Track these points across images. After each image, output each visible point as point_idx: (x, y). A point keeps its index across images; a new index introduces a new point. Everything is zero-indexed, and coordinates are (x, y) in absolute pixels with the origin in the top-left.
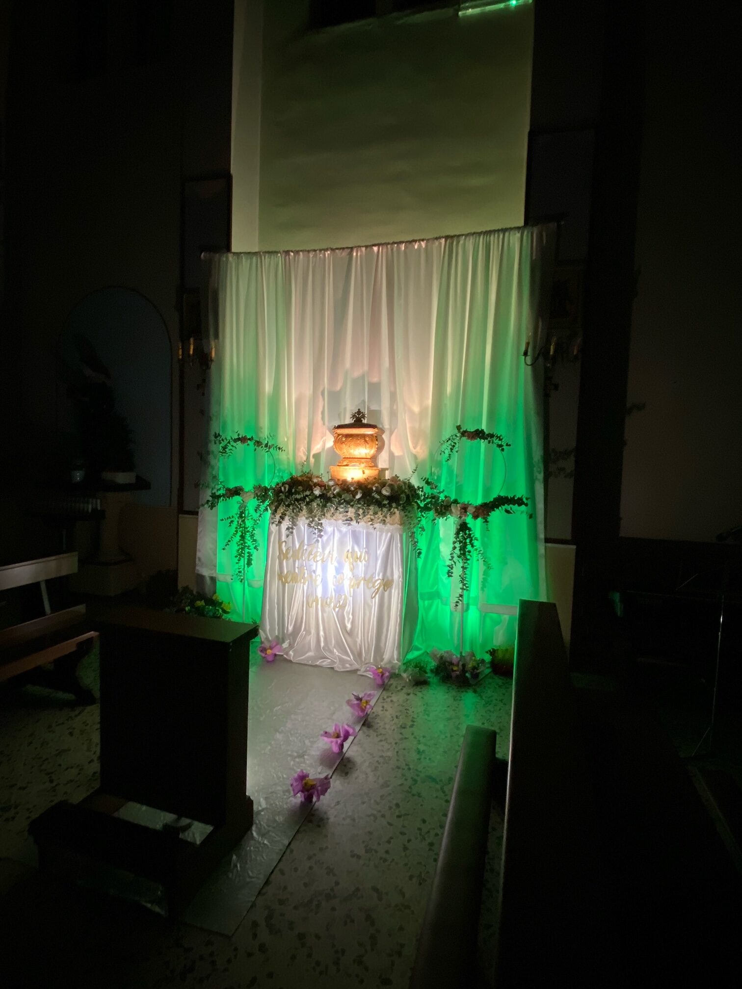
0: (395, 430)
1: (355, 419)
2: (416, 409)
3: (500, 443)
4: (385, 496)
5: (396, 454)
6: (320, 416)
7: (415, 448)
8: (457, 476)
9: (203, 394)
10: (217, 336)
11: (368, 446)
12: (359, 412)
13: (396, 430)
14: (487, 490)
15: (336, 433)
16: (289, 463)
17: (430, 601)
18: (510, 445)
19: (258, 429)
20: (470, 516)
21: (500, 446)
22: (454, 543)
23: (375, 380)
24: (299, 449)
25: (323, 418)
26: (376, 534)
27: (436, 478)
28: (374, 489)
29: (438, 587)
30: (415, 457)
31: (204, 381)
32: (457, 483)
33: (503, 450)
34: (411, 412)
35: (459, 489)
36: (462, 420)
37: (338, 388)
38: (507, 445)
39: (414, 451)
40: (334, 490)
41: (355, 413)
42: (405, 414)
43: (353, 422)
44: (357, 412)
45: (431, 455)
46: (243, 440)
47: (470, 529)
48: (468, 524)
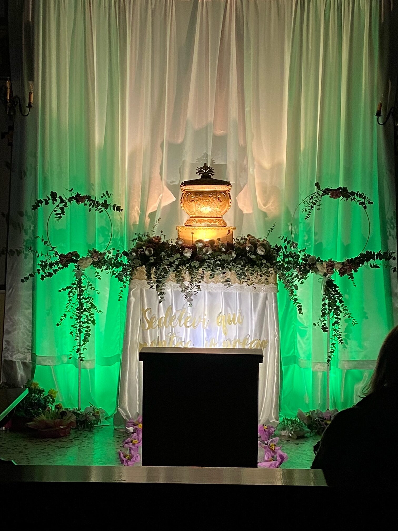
0: (244, 186)
1: (202, 175)
2: (267, 165)
3: (362, 200)
4: (260, 255)
5: (245, 212)
6: (158, 170)
7: (265, 205)
8: (316, 234)
11: (220, 204)
12: (205, 167)
13: (246, 186)
14: (346, 249)
15: (184, 190)
18: (372, 203)
19: (90, 186)
20: (337, 273)
21: (363, 203)
22: (324, 299)
23: (219, 132)
27: (293, 236)
28: (248, 249)
29: (294, 352)
30: (265, 214)
32: (315, 241)
33: (365, 208)
34: (261, 167)
35: (319, 246)
36: (319, 178)
37: (180, 141)
38: (369, 203)
39: (264, 209)
40: (207, 251)
41: (201, 168)
42: (254, 168)
43: (200, 178)
44: (203, 166)
45: (288, 212)
46: (78, 199)
47: (336, 286)
48: (333, 281)
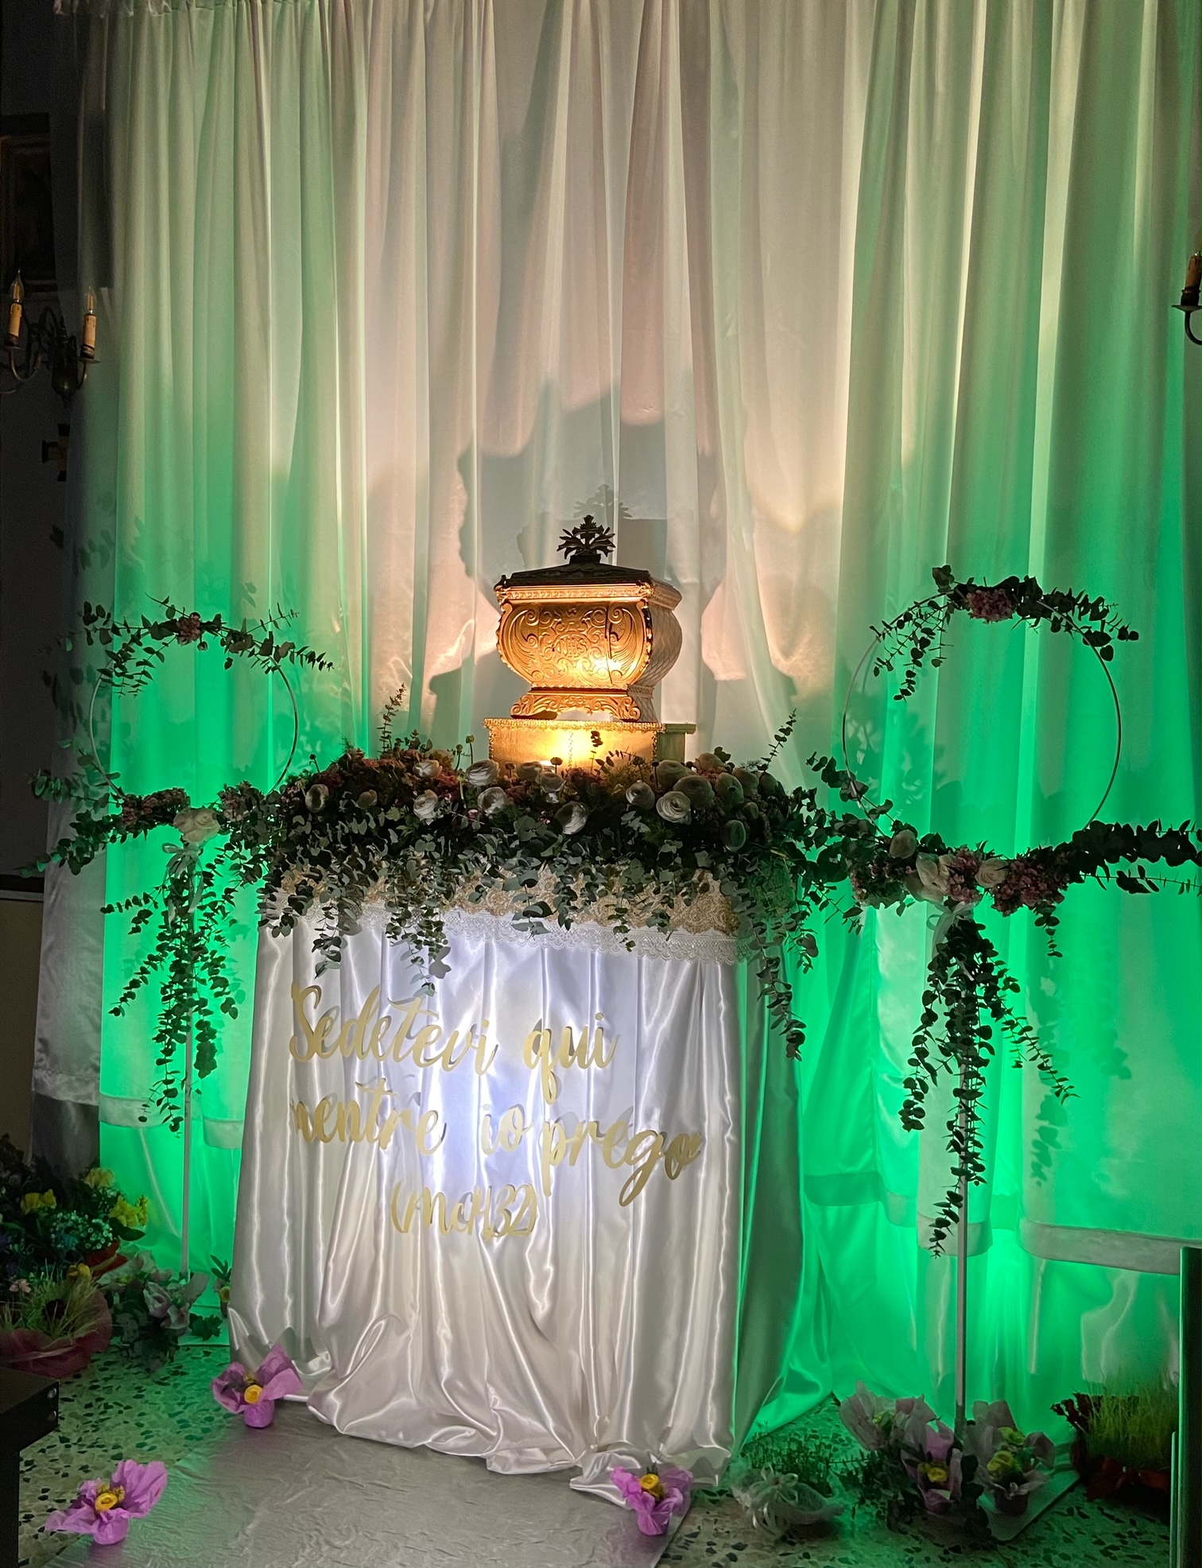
0: (713, 590)
1: (573, 553)
2: (791, 516)
3: (1096, 626)
4: (668, 824)
5: (721, 676)
6: (455, 544)
7: (787, 653)
8: (939, 752)
9: (62, 477)
10: (105, 277)
11: (617, 646)
12: (588, 526)
13: (719, 589)
14: (1049, 807)
15: (507, 601)
16: (346, 706)
17: (846, 1208)
18: (1134, 636)
19: (241, 590)
20: (988, 900)
21: (1096, 639)
22: (928, 998)
23: (645, 414)
24: (382, 662)
25: (465, 554)
26: (640, 962)
27: (860, 757)
28: (631, 798)
29: (873, 1160)
30: (789, 684)
31: (64, 430)
32: (937, 777)
33: (1107, 654)
34: (773, 526)
35: (947, 797)
36: (956, 550)
37: (518, 445)
38: (1123, 634)
39: (783, 665)
40: (487, 803)
41: (575, 531)
42: (751, 531)
43: (567, 562)
44: (583, 527)
45: (844, 676)
46: (186, 628)
47: (986, 948)
48: (982, 927)
